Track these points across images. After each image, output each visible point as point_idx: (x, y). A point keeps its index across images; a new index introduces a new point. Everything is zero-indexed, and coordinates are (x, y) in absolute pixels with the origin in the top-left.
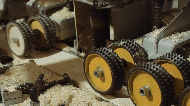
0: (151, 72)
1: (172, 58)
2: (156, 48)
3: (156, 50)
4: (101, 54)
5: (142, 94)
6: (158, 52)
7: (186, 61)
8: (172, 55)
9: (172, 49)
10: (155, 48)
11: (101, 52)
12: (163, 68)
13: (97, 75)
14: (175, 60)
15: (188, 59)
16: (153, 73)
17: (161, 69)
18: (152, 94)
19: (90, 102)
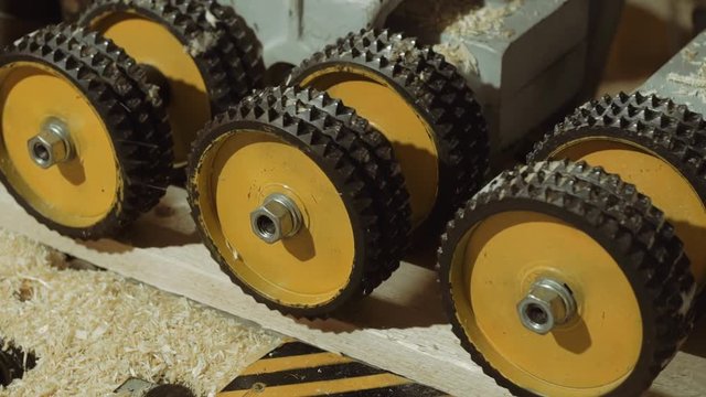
0: (292, 130)
1: (368, 53)
2: (295, 14)
3: (295, 23)
4: (50, 57)
5: (266, 235)
6: (305, 31)
7: (441, 68)
8: (367, 43)
9: (371, 18)
10: (291, 13)
11: (46, 50)
12: (340, 104)
13: (44, 155)
14: (384, 62)
15: (436, 48)
16: (299, 133)
17: (331, 110)
18: (311, 230)
19: (25, 280)
